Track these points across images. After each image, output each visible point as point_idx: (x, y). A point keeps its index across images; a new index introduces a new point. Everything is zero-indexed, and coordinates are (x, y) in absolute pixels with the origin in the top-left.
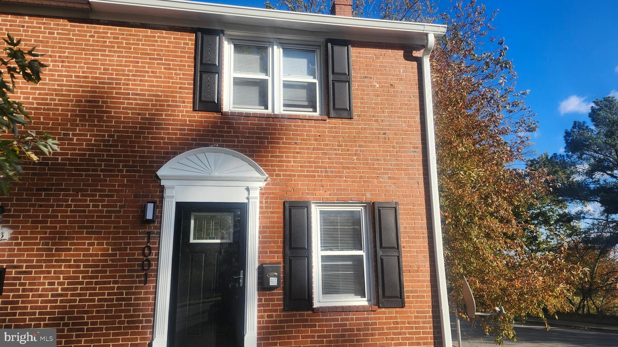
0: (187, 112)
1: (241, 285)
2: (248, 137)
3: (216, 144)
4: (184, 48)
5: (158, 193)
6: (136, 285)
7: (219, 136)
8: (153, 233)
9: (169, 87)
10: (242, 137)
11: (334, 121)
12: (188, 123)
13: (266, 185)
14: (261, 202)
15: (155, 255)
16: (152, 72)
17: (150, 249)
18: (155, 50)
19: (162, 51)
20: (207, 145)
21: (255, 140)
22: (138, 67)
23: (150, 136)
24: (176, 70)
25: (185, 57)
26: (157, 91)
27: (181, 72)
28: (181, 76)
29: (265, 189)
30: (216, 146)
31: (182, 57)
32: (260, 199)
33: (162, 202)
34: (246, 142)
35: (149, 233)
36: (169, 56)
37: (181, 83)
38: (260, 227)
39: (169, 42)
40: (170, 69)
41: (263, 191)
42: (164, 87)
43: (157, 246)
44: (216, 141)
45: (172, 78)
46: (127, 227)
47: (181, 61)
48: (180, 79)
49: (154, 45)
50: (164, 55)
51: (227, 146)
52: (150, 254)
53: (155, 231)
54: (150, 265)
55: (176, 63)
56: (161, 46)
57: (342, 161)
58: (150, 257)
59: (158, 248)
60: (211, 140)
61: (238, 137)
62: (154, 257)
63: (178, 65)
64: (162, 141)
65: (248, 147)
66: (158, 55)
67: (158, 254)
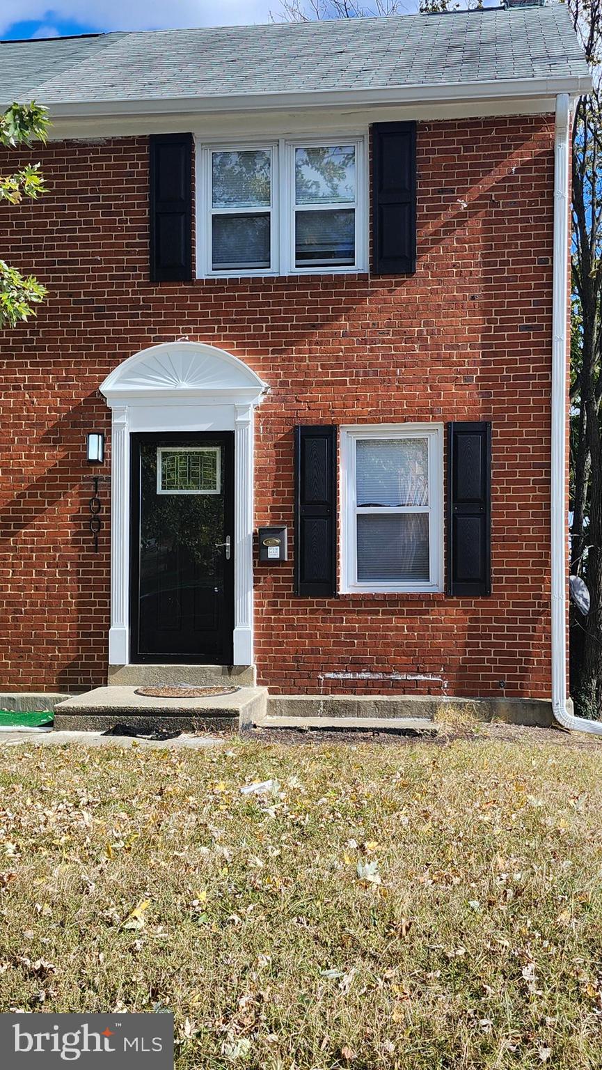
0: (140, 285)
1: (228, 557)
2: (235, 321)
3: (185, 336)
4: (131, 174)
5: (105, 420)
6: (83, 553)
7: (189, 323)
8: (102, 480)
9: (112, 245)
10: (226, 321)
11: (381, 280)
12: (141, 303)
13: (265, 402)
14: (257, 430)
15: (106, 512)
16: (86, 222)
17: (99, 502)
18: (87, 183)
19: (98, 183)
20: (172, 339)
21: (246, 324)
22: (64, 216)
23: (88, 329)
24: (120, 214)
25: (132, 190)
26: (94, 254)
27: (128, 218)
28: (129, 224)
29: (263, 408)
30: (185, 340)
31: (128, 190)
32: (255, 424)
33: (109, 432)
34: (232, 329)
35: (96, 479)
36: (109, 191)
37: (130, 237)
38: (256, 469)
39: (108, 167)
40: (111, 214)
41: (259, 412)
42: (105, 245)
43: (108, 498)
44: (184, 331)
45: (115, 229)
46: (66, 471)
47: (128, 198)
48: (128, 229)
49: (85, 176)
50: (102, 191)
51: (203, 338)
52: (99, 510)
53: (105, 476)
54: (100, 526)
55: (120, 202)
56: (96, 175)
57: (393, 352)
58: (99, 514)
59: (109, 502)
60: (177, 331)
61: (218, 322)
62: (104, 514)
63: (123, 206)
64: (105, 337)
65: (234, 337)
66: (93, 191)
67: (109, 510)
